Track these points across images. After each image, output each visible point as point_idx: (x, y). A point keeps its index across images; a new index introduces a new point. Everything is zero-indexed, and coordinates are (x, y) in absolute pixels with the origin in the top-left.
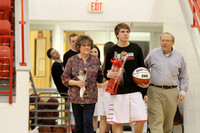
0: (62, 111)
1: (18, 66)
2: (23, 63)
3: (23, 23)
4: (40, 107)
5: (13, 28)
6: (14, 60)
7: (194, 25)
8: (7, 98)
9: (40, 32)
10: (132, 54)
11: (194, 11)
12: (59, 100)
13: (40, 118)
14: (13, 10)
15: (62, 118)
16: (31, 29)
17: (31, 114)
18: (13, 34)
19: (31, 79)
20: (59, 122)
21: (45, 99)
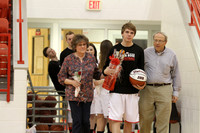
0: (59, 109)
1: (15, 64)
2: (21, 62)
3: (20, 21)
4: (38, 105)
5: (11, 26)
6: (12, 58)
7: (191, 24)
8: (5, 96)
9: (38, 30)
10: (133, 55)
11: (192, 10)
12: (57, 98)
13: (38, 116)
14: (11, 8)
15: (59, 116)
16: (29, 28)
17: (29, 112)
18: (11, 32)
19: (29, 77)
20: (57, 120)
21: (43, 97)
